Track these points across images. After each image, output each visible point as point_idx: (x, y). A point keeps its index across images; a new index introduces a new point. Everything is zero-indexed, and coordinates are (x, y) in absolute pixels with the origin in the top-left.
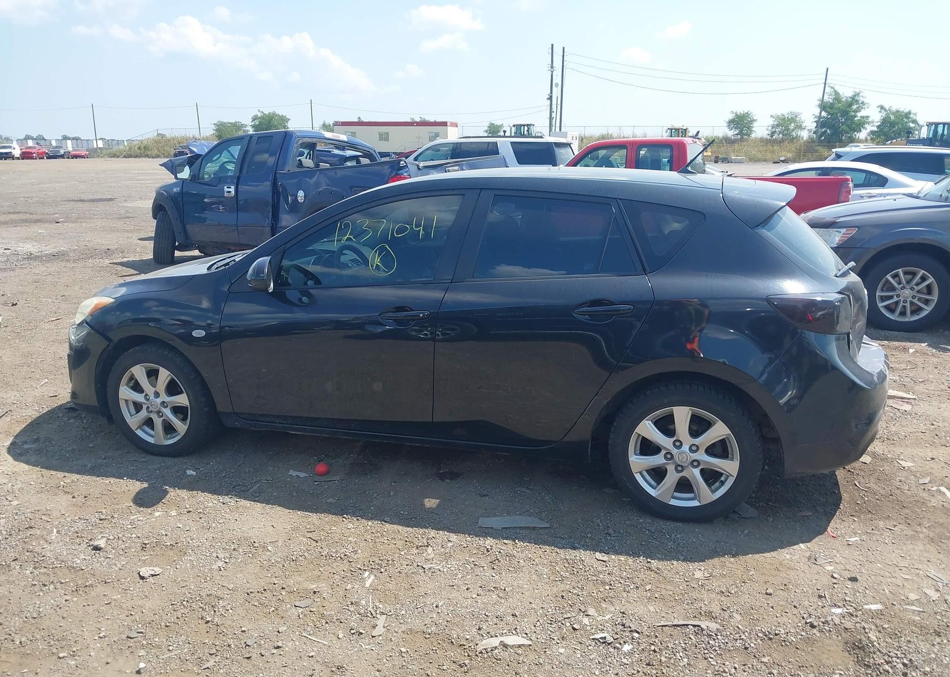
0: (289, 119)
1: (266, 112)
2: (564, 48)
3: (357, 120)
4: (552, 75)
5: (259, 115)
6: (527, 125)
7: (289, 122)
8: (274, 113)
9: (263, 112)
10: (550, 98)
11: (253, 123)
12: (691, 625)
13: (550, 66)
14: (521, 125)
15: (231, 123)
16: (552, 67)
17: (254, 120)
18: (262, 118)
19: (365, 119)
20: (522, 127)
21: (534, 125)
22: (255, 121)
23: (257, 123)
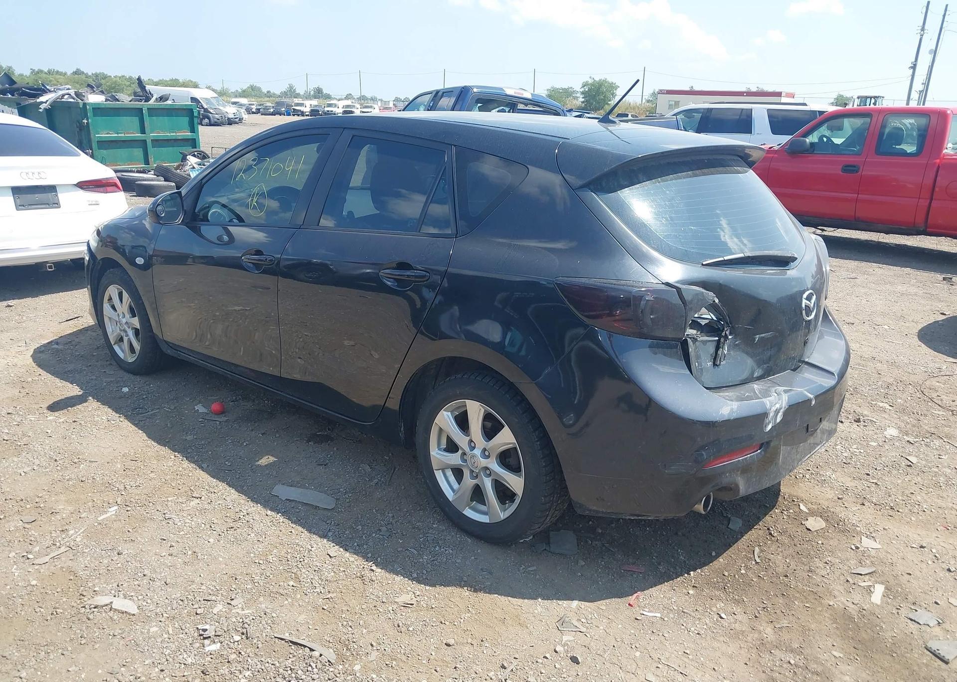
0: (619, 87)
1: (597, 79)
2: (947, 5)
3: (688, 89)
4: (921, 40)
5: (590, 81)
6: (875, 97)
7: (618, 89)
8: (605, 81)
9: (593, 79)
10: (914, 67)
11: (583, 89)
12: (309, 648)
13: (920, 28)
14: (867, 97)
15: (563, 89)
16: (923, 29)
17: (583, 86)
18: (592, 85)
19: (697, 88)
20: (868, 100)
21: (883, 97)
22: (585, 87)
23: (587, 90)
